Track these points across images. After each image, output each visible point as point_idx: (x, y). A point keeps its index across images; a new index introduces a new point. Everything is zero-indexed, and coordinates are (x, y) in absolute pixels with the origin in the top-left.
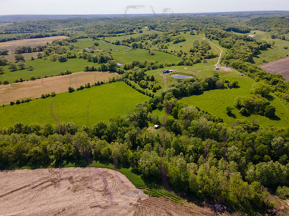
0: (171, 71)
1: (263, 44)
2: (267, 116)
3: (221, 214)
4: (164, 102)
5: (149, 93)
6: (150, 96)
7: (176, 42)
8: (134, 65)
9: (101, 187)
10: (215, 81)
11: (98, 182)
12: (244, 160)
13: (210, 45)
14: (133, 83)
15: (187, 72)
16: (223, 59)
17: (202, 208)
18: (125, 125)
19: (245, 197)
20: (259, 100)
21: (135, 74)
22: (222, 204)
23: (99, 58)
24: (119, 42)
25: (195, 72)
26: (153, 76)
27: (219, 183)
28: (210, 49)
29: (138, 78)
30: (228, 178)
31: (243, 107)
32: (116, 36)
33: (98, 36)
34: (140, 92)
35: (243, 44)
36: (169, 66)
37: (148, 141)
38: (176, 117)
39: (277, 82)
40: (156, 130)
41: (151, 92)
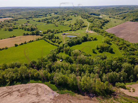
0: (67, 34)
1: (106, 21)
2: (110, 52)
3: (93, 98)
4: (64, 49)
5: (56, 45)
6: (57, 46)
7: (68, 20)
8: (48, 32)
9: (35, 93)
10: (87, 38)
11: (34, 90)
12: (101, 72)
13: (83, 21)
14: (48, 40)
15: (74, 34)
16: (89, 27)
17: (84, 97)
18: (45, 61)
19: (103, 89)
20: (106, 45)
21: (49, 36)
22: (93, 93)
23: (30, 29)
24: (40, 21)
25: (77, 34)
26: (58, 36)
27: (91, 84)
28: (83, 23)
29: (51, 38)
30: (95, 81)
31: (100, 49)
32: (38, 17)
33: (29, 18)
34: (52, 44)
35: (98, 21)
36: (65, 31)
37: (57, 68)
38: (70, 55)
39: (113, 37)
40: (61, 62)
41: (57, 44)
